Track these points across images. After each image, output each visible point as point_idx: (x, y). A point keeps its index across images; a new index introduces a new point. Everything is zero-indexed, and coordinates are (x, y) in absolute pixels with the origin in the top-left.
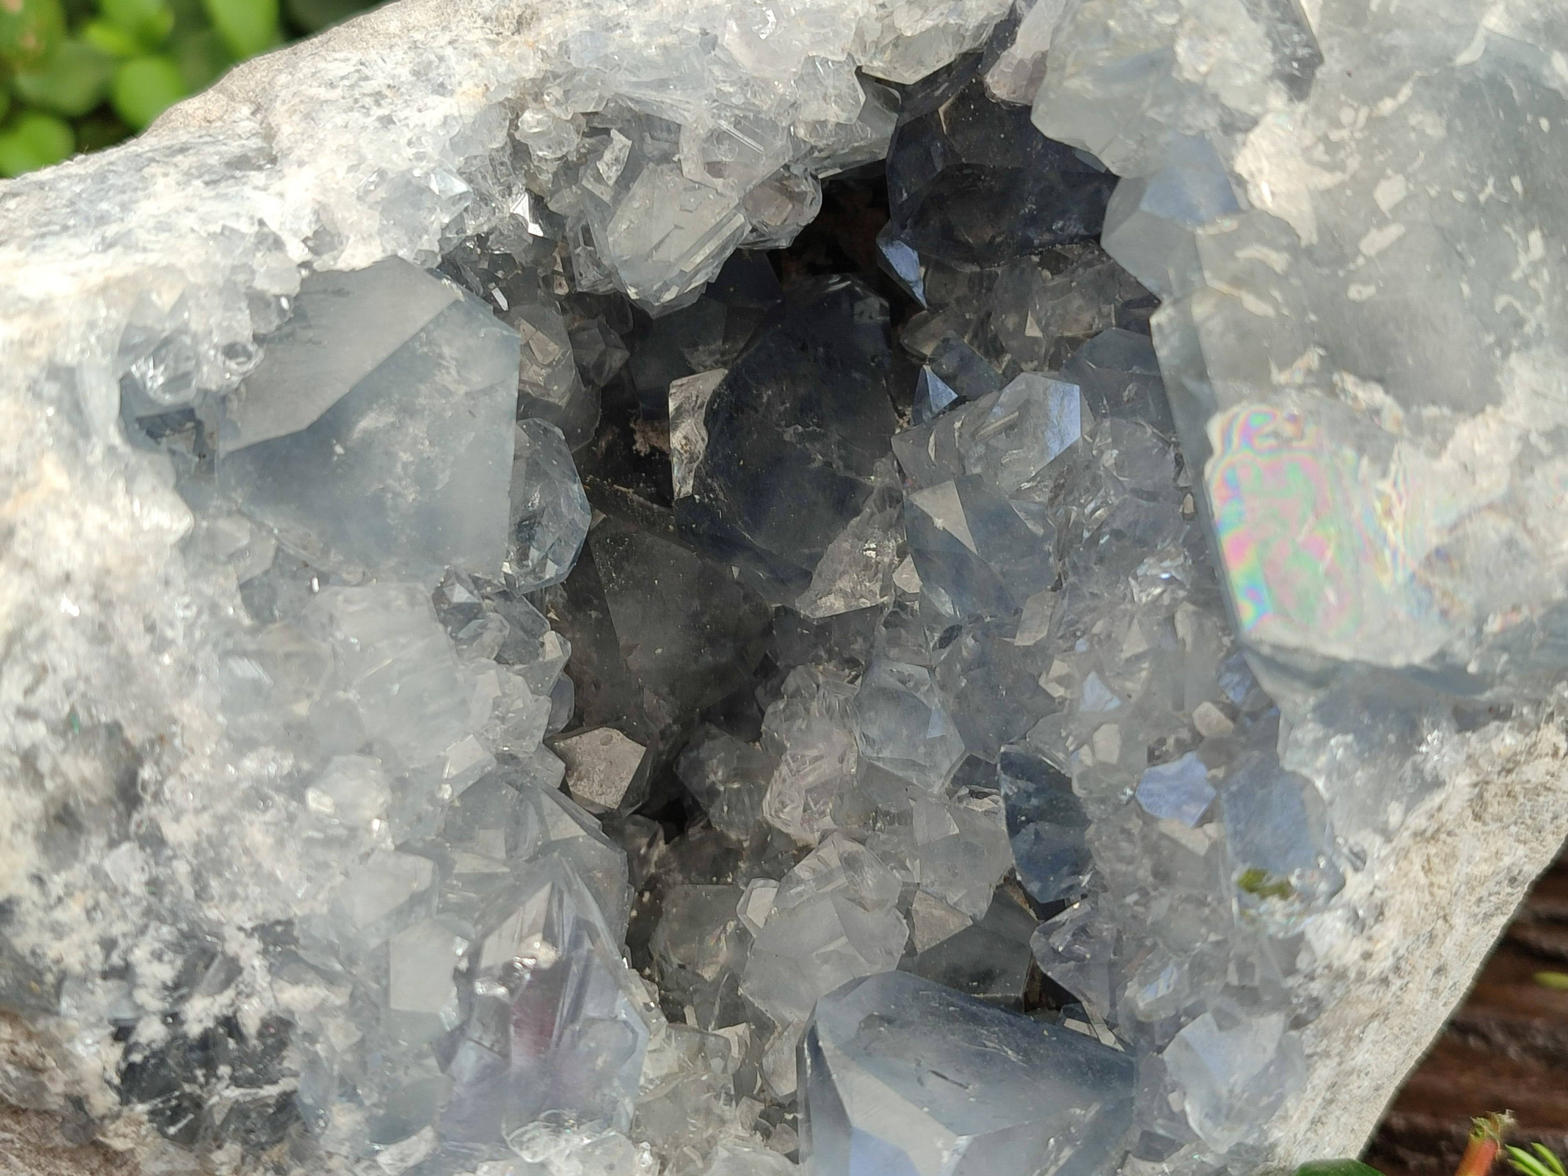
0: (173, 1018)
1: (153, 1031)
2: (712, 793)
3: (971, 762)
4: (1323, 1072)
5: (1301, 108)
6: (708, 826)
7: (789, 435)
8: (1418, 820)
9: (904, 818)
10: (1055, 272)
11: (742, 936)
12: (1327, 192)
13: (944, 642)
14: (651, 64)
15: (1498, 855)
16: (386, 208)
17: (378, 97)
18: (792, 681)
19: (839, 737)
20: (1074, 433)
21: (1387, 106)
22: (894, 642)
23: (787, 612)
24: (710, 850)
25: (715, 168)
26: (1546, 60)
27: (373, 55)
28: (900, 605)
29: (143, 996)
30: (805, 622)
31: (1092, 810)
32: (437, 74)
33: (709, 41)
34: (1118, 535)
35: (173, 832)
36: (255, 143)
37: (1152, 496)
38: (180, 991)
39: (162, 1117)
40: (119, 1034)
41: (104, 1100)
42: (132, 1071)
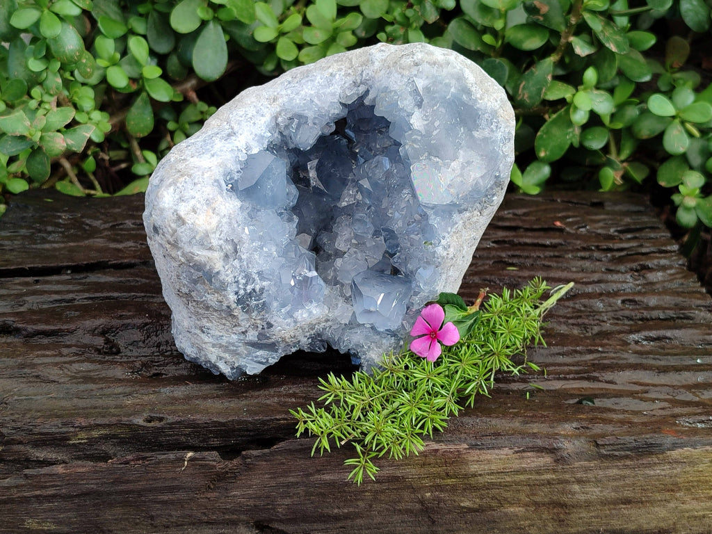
0: (245, 290)
1: (242, 292)
2: (325, 244)
3: (376, 231)
4: (444, 276)
5: (420, 110)
6: (324, 251)
7: (332, 171)
8: (454, 230)
9: (364, 243)
10: (381, 134)
11: (335, 270)
12: (427, 125)
13: (368, 209)
14: (301, 107)
15: (470, 235)
16: (258, 141)
17: (251, 118)
18: (337, 221)
19: (349, 229)
20: (388, 167)
21: (435, 108)
22: (357, 210)
23: (336, 206)
24: (325, 255)
25: (315, 124)
26: (462, 96)
27: (247, 109)
28: (358, 202)
29: (240, 286)
30: (339, 208)
31: (399, 236)
32: (261, 112)
33: (312, 101)
34: (398, 185)
35: (243, 257)
36: (230, 130)
37: (403, 178)
38: (246, 285)
39: (243, 308)
40: (237, 293)
41: (234, 306)
42: (238, 300)
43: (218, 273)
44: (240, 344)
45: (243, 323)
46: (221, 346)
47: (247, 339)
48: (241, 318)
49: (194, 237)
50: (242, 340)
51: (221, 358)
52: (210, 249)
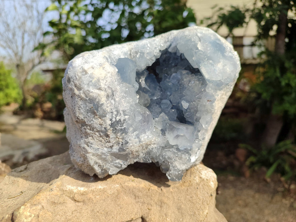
0: (116, 118)
1: (114, 120)
29: (113, 115)
35: (116, 99)
38: (116, 115)
39: (113, 130)
40: (111, 120)
41: (109, 127)
42: (112, 124)
43: (102, 104)
44: (108, 154)
45: (112, 140)
46: (98, 155)
47: (113, 151)
48: (111, 136)
49: (91, 81)
50: (109, 151)
51: (96, 163)
52: (100, 89)
